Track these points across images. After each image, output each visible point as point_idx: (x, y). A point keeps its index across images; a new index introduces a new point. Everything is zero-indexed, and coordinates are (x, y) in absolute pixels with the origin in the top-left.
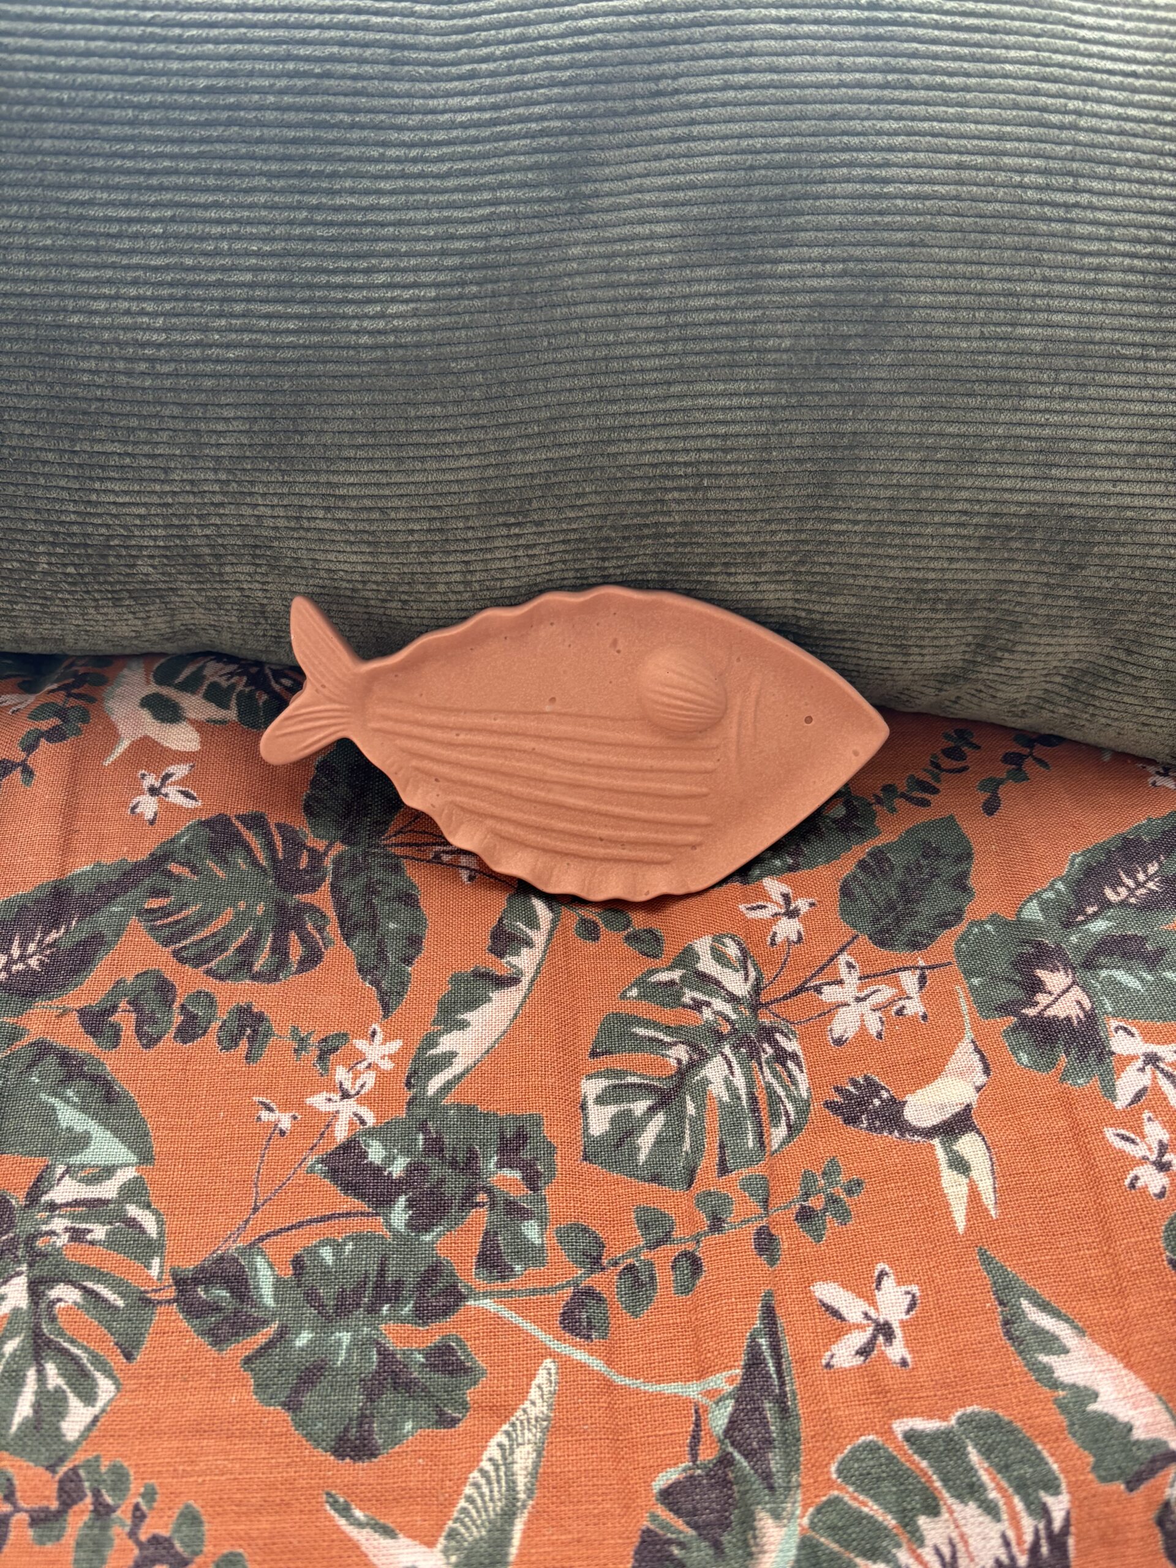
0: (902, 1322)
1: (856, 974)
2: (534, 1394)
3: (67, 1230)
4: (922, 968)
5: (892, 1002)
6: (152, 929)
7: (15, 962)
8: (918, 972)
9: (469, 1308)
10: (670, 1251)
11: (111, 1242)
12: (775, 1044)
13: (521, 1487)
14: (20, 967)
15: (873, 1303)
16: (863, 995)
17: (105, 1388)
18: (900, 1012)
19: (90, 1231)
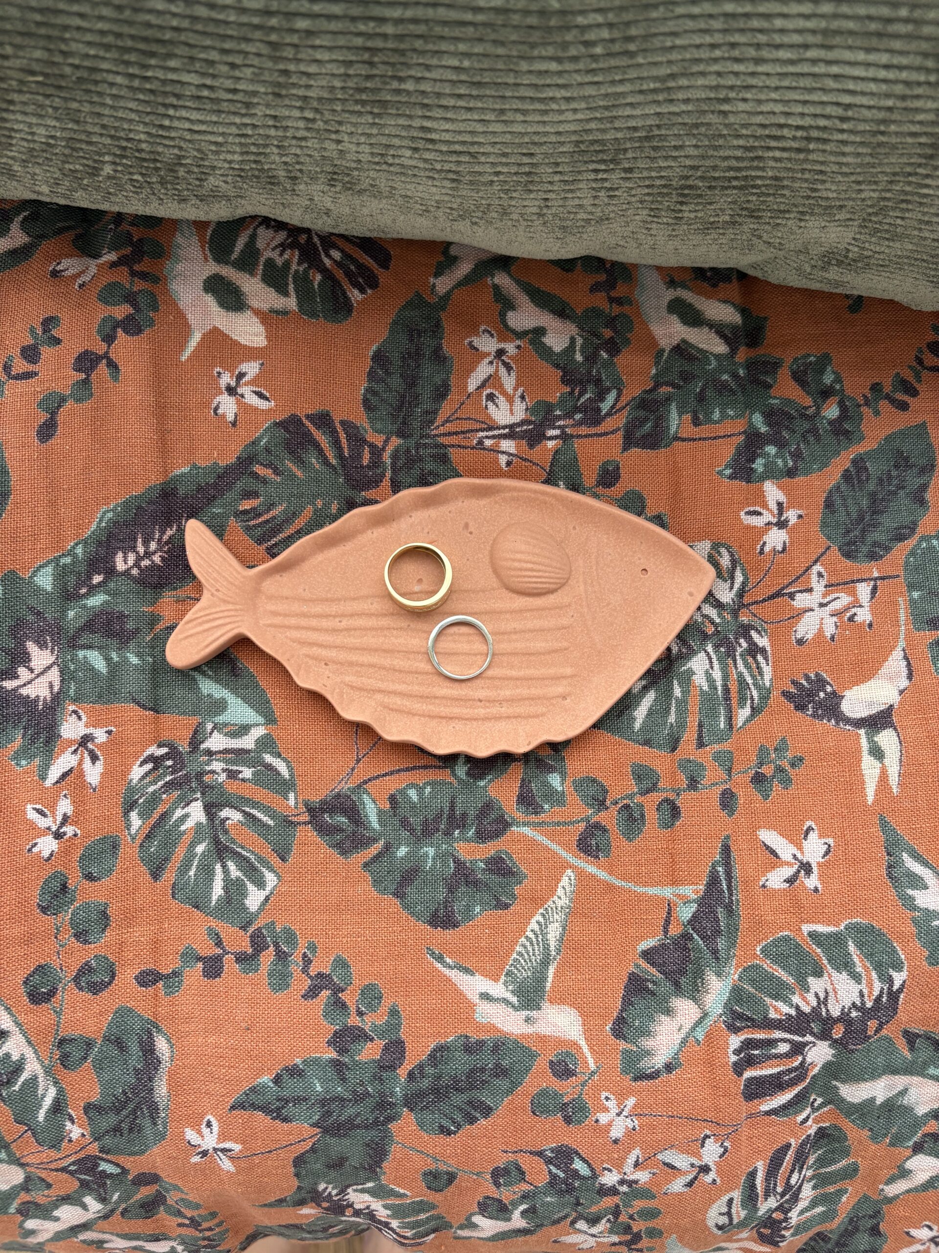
0: (818, 863)
1: (823, 582)
2: (560, 892)
3: (224, 770)
4: (876, 579)
5: (847, 609)
6: (248, 529)
7: (142, 559)
8: (872, 583)
9: (513, 832)
10: (656, 797)
11: (257, 779)
12: (749, 639)
13: (552, 948)
14: (146, 563)
15: (800, 849)
16: (825, 601)
17: (271, 879)
18: (851, 619)
19: (240, 772)
